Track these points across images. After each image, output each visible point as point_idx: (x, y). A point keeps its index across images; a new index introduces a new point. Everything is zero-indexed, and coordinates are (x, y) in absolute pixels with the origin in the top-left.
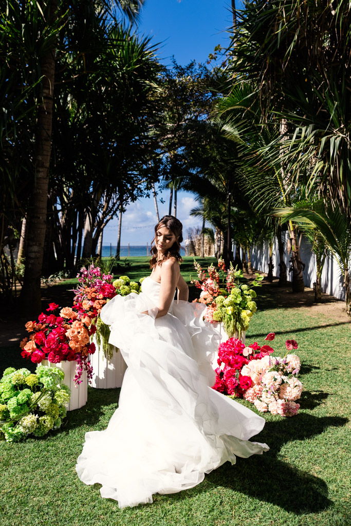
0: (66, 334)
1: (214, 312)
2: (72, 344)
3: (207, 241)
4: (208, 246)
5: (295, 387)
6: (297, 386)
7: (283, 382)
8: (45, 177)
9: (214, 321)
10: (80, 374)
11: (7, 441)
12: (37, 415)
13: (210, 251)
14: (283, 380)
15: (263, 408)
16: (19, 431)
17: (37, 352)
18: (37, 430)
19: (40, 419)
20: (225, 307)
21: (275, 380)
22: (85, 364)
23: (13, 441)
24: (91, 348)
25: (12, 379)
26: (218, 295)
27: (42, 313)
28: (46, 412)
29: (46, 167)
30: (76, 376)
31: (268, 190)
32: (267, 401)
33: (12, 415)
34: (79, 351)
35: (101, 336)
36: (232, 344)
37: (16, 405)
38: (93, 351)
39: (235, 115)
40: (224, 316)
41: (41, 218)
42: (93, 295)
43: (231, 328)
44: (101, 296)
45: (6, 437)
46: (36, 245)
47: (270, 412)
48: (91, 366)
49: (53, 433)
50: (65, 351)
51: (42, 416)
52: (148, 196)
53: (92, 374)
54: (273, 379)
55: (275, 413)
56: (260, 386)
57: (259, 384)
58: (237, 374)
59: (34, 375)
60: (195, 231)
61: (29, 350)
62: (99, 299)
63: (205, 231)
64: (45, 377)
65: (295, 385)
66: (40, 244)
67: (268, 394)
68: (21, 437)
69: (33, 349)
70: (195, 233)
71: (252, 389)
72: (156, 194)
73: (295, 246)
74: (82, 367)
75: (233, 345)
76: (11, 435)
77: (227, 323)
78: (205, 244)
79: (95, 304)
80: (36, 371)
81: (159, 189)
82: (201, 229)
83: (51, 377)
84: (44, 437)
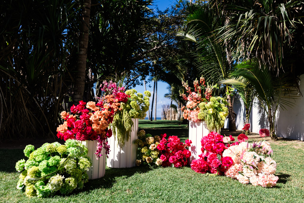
0: (90, 118)
1: (198, 114)
2: (94, 127)
3: (173, 112)
4: (174, 114)
5: (271, 164)
6: (272, 163)
7: (261, 160)
8: (85, 54)
9: (198, 120)
10: (100, 149)
11: (38, 196)
12: (63, 176)
13: (175, 117)
14: (260, 159)
15: (245, 181)
16: (48, 189)
17: (68, 132)
18: (63, 189)
19: (66, 179)
20: (207, 109)
21: (255, 157)
22: (104, 144)
23: (43, 197)
24: (109, 133)
25: (46, 148)
26: (201, 102)
27: (73, 105)
28: (71, 175)
29: (85, 48)
30: (97, 151)
31: (214, 70)
32: (248, 175)
33: (43, 174)
34: (100, 133)
35: (116, 129)
36: (212, 136)
37: (46, 167)
38: (110, 136)
39: (195, 25)
40: (206, 116)
41: (82, 78)
42: (111, 100)
43: (212, 125)
44: (117, 100)
45: (37, 194)
46: (78, 94)
47: (251, 184)
48: (108, 145)
49: (75, 192)
50: (88, 132)
51: (67, 177)
52: (142, 85)
53: (109, 151)
54: (253, 157)
55: (256, 184)
56: (240, 164)
57: (238, 163)
58: (219, 157)
59: (64, 146)
60: (166, 106)
61: (62, 131)
62: (115, 102)
63: (173, 106)
64: (71, 148)
65: (271, 162)
66: (81, 94)
67: (248, 169)
68: (50, 193)
69: (65, 130)
70: (167, 108)
71: (234, 167)
72: (146, 82)
73: (230, 103)
74: (101, 144)
75: (214, 137)
76: (41, 192)
77: (209, 121)
78: (172, 113)
79: (113, 105)
80: (65, 143)
81: (148, 81)
82: (170, 105)
83: (76, 148)
84: (69, 194)
